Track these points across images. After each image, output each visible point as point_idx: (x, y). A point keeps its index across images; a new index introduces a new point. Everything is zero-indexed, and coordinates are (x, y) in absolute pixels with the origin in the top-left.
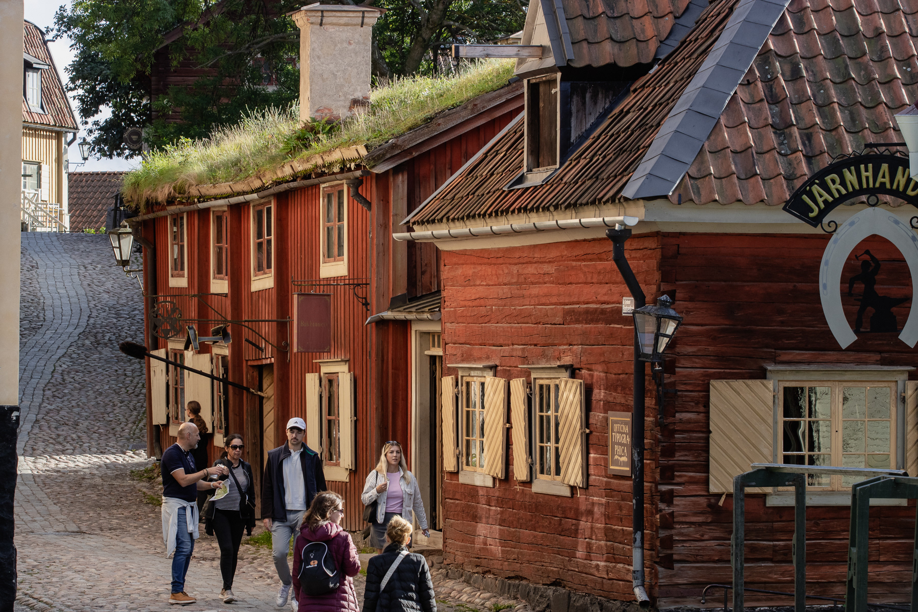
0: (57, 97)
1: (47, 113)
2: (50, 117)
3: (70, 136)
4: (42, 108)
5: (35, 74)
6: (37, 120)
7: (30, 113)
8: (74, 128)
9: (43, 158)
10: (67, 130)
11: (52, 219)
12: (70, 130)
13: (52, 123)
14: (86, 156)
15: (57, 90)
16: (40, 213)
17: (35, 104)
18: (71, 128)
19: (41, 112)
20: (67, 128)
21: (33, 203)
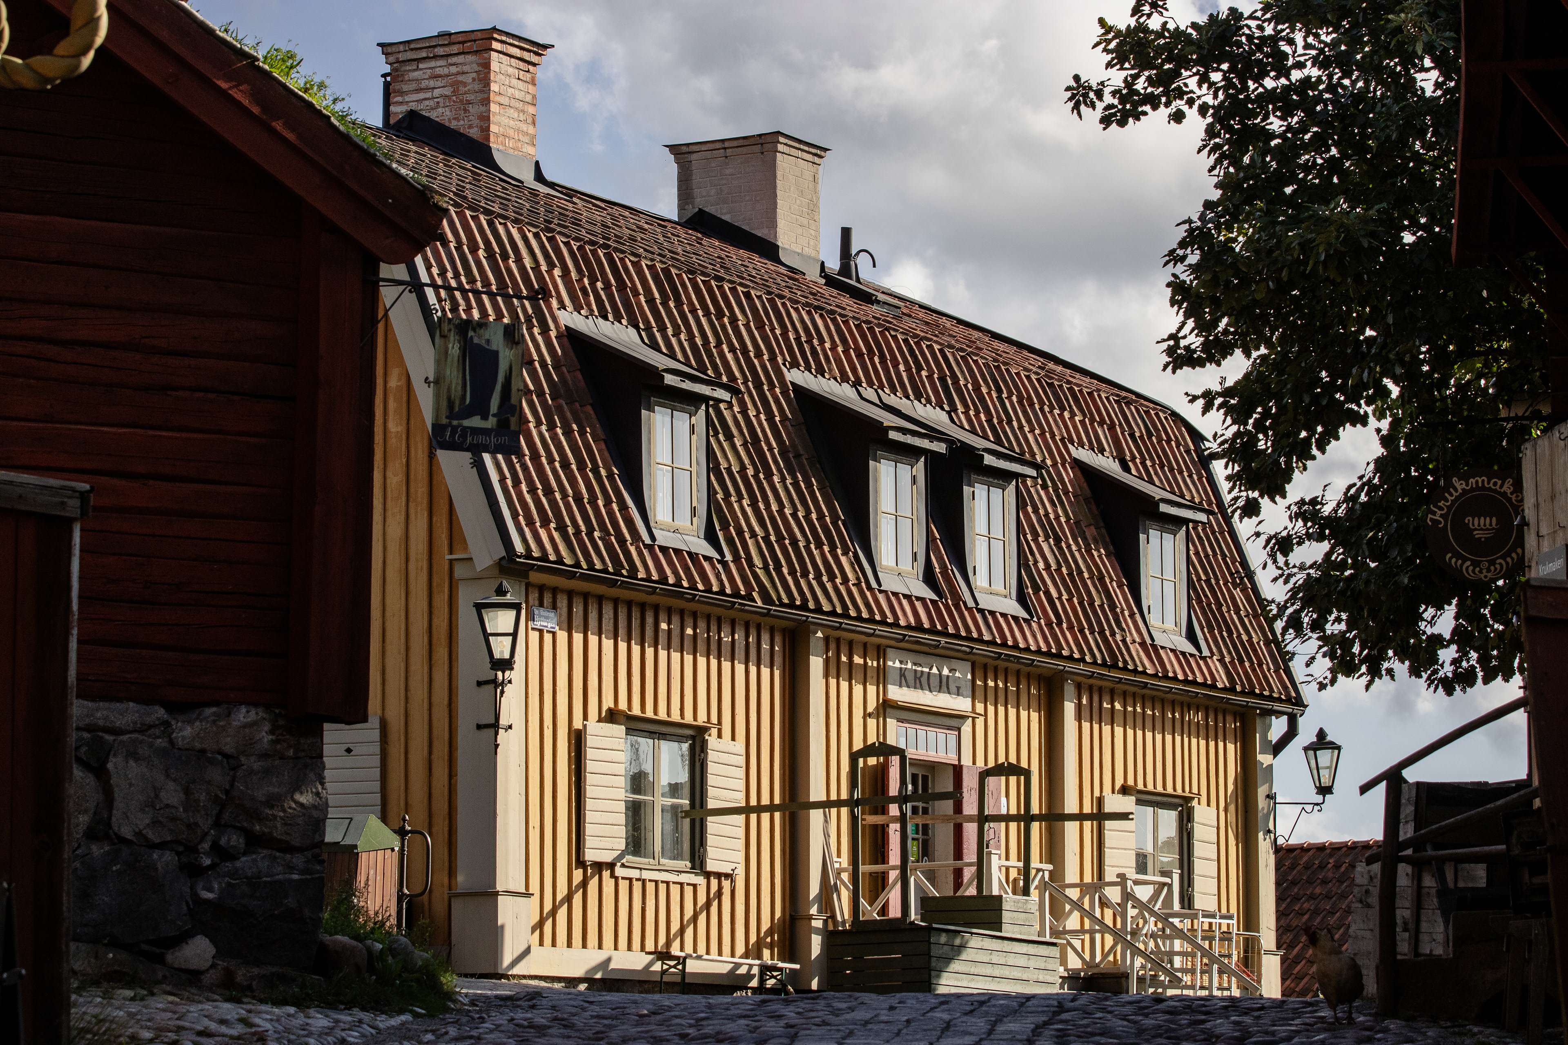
0: (1237, 612)
1: (1206, 652)
2: (1215, 664)
3: (1278, 727)
4: (1191, 636)
5: (1168, 538)
6: (1174, 667)
7: (1152, 649)
8: (1289, 700)
9: (1197, 785)
10: (1268, 705)
11: (1213, 960)
12: (1277, 707)
13: (1222, 681)
14: (1325, 781)
15: (1238, 593)
16: (1177, 945)
17: (1170, 625)
18: (1279, 700)
19: (1189, 648)
20: (1270, 698)
21: (1153, 913)
